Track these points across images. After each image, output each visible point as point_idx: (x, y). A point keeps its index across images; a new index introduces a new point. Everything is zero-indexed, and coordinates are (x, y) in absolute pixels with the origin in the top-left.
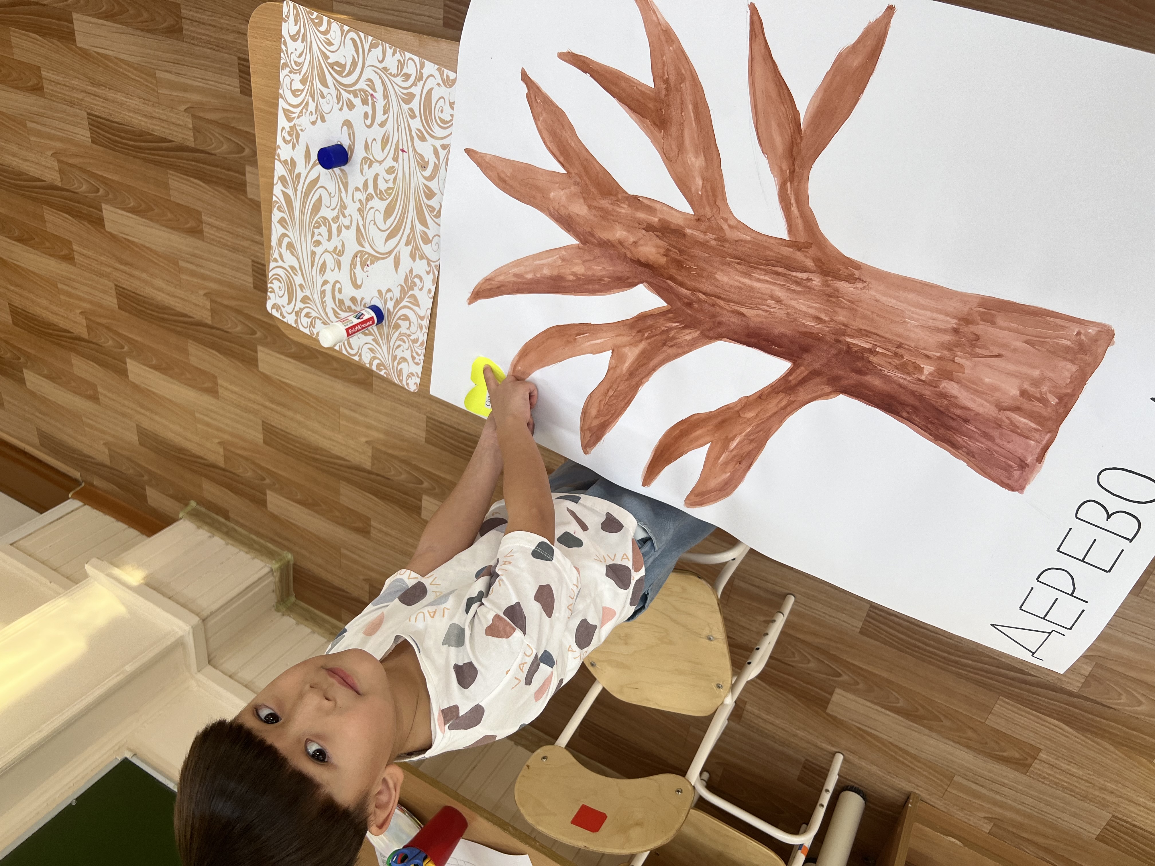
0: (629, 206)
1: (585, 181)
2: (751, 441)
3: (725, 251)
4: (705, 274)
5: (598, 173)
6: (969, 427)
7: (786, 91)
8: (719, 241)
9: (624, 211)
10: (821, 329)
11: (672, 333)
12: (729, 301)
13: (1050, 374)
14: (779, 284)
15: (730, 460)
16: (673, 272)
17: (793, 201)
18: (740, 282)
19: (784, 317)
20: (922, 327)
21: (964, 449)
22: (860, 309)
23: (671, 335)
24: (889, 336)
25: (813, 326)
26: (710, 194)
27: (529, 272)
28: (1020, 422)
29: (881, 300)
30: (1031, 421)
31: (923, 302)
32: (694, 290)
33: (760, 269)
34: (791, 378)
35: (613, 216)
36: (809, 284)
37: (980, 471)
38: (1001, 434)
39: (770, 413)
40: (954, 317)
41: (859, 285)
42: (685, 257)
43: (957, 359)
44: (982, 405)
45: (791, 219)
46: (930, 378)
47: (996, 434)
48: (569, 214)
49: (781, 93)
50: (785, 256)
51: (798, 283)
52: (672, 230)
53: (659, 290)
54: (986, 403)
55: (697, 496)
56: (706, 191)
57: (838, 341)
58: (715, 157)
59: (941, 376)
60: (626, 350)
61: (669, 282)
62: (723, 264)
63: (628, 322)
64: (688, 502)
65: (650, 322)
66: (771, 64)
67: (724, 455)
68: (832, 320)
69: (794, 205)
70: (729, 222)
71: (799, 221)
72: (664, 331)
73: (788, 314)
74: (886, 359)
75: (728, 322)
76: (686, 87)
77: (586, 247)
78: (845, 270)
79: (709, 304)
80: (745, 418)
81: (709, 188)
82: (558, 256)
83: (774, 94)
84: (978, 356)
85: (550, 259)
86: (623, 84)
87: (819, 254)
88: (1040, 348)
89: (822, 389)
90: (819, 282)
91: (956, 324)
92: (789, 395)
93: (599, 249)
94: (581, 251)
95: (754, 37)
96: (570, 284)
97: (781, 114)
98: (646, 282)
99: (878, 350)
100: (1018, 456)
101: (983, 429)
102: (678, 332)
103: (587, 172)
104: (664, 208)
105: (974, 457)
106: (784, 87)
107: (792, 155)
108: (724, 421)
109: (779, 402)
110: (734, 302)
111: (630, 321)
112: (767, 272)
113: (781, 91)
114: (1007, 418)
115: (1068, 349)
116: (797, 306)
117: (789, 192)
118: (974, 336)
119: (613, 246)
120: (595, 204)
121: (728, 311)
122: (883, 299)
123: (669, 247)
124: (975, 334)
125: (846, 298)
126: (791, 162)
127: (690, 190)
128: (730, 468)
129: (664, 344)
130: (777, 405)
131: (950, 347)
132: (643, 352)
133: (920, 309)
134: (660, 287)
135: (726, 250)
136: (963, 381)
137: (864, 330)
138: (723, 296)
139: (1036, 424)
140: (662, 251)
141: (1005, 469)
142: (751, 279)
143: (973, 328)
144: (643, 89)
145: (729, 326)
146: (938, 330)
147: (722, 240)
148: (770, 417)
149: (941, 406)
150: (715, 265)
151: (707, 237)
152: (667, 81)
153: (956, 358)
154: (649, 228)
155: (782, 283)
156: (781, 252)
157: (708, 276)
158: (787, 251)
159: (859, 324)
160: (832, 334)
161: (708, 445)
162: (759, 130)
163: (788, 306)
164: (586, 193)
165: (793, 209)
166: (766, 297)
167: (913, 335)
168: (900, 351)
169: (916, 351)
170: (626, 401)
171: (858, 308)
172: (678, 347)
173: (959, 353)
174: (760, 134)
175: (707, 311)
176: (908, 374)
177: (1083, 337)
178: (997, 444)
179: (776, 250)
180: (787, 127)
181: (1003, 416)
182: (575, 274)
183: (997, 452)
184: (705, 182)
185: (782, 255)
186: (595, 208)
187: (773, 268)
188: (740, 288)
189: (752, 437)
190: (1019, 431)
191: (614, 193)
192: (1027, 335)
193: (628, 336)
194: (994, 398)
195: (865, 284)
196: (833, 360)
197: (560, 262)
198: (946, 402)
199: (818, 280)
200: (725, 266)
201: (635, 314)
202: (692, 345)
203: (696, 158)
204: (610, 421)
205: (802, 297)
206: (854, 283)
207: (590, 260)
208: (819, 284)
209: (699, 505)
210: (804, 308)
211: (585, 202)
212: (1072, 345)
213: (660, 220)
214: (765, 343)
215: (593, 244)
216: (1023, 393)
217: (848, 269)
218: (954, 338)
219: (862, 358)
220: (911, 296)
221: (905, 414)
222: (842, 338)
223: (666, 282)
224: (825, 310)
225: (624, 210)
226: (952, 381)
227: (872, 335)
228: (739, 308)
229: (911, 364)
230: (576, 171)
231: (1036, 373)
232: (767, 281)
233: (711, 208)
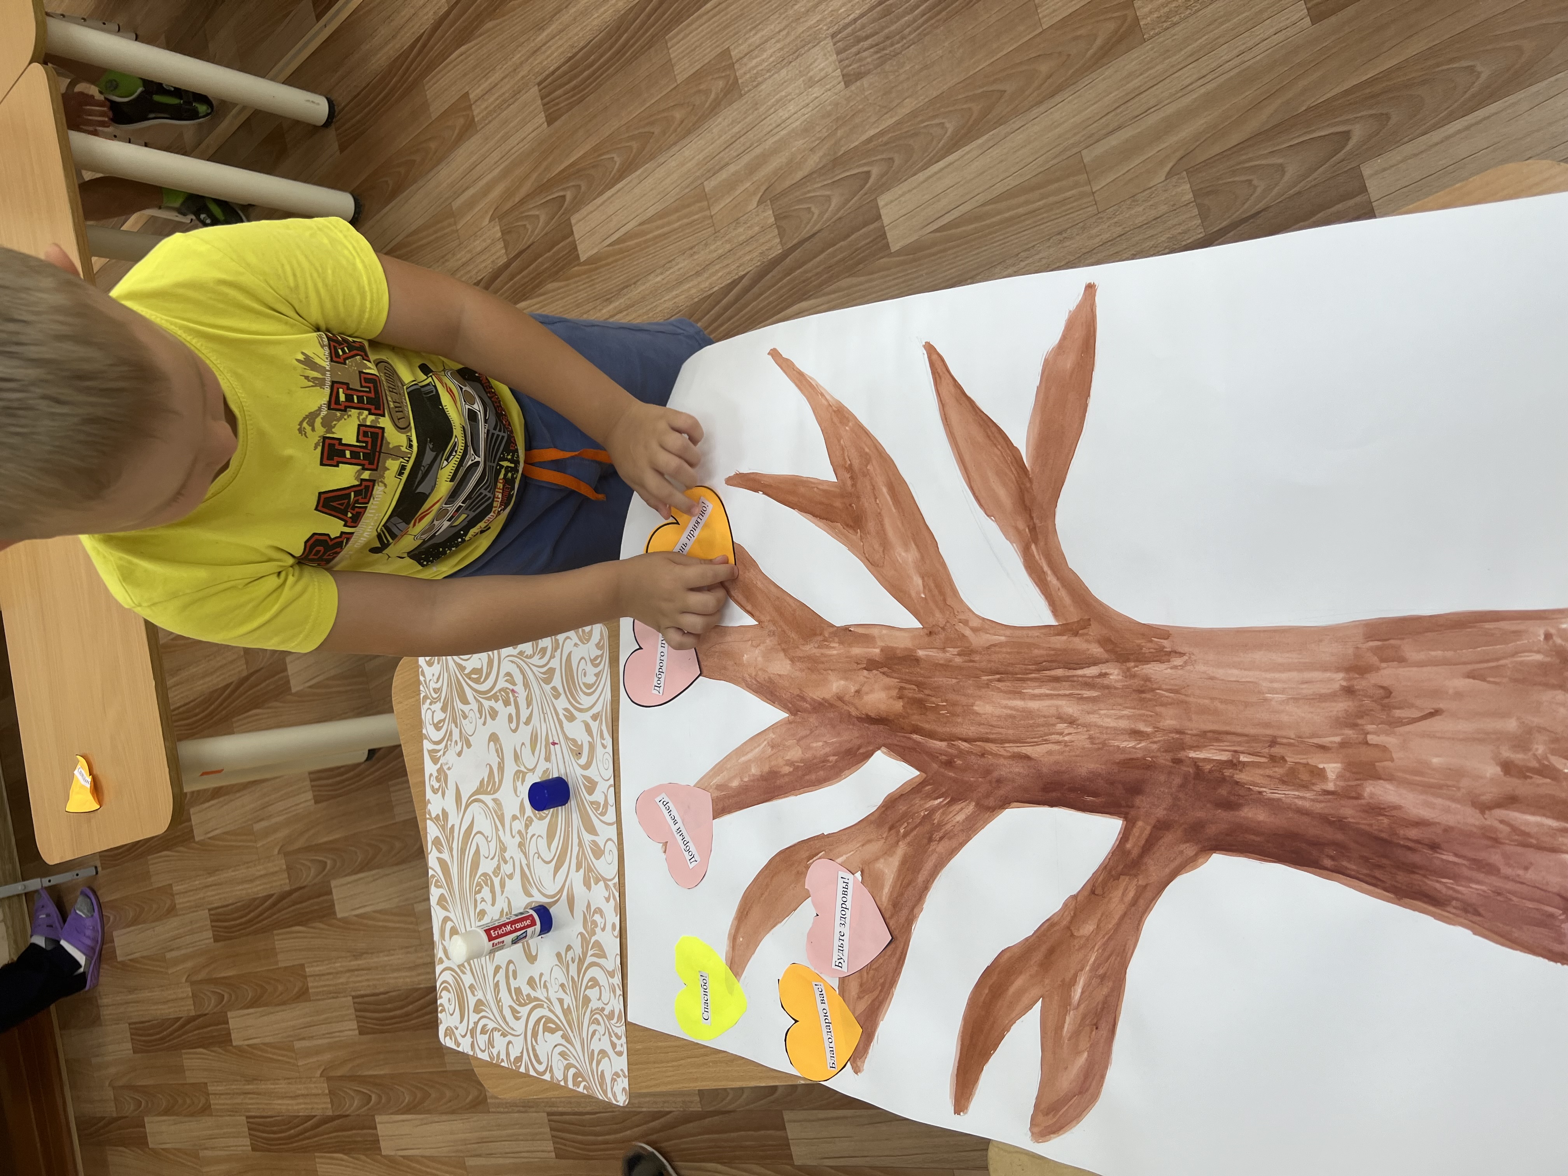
0: (841, 643)
1: (781, 627)
2: (1103, 978)
3: (977, 668)
4: (959, 710)
5: (794, 611)
6: (1444, 857)
7: (994, 429)
8: (964, 655)
9: (835, 652)
10: (1144, 749)
11: (937, 816)
12: (1003, 741)
13: (1536, 721)
14: (1065, 695)
15: (1080, 1025)
16: (916, 719)
17: (1046, 568)
18: (1011, 708)
19: (1088, 745)
20: (1296, 700)
21: (1454, 903)
22: (1191, 699)
23: (936, 821)
24: (1252, 731)
25: (1133, 747)
26: (936, 592)
27: (735, 777)
28: (1528, 823)
29: (1218, 676)
30: (1544, 815)
31: (1280, 660)
32: (950, 738)
33: (1032, 679)
34: (1128, 846)
35: (823, 663)
36: (1106, 682)
37: (1502, 940)
38: (1506, 857)
39: (1117, 917)
40: (1338, 670)
41: (1178, 661)
42: (927, 692)
43: (1372, 739)
44: (1447, 810)
45: (1051, 595)
46: (1342, 784)
47: (1495, 858)
48: (770, 678)
49: (990, 433)
50: (1060, 650)
51: (1089, 684)
52: (899, 658)
53: (904, 753)
54: (1454, 805)
55: (1047, 1114)
56: (930, 590)
57: (1178, 761)
58: (929, 542)
59: (1358, 777)
60: (880, 865)
61: (915, 736)
62: (979, 687)
63: (872, 818)
64: (1036, 1130)
65: (902, 808)
66: (967, 403)
67: (1068, 1019)
68: (1157, 729)
69: (1049, 572)
70: (971, 624)
71: (1063, 593)
72: (924, 817)
73: (1091, 738)
74: (1261, 771)
75: (1010, 775)
76: (874, 468)
77: (798, 719)
78: (1149, 645)
79: (976, 755)
80: (1081, 937)
81: (932, 585)
82: (766, 742)
83: (980, 438)
84: (1401, 722)
85: (757, 750)
86: (802, 490)
87: (1105, 632)
88: (1497, 680)
89: (1182, 852)
90: (1118, 675)
91: (1344, 679)
92: (1136, 876)
93: (815, 716)
94: (793, 725)
95: (938, 379)
96: (787, 779)
97: (996, 459)
98: (884, 745)
99: (1243, 758)
100: (1555, 890)
101: (1471, 854)
102: (943, 813)
103: (781, 614)
104: (884, 632)
105: (1479, 915)
106: (990, 424)
107: (1026, 506)
108: (1051, 951)
109: (1123, 894)
110: (1010, 742)
111: (876, 815)
112: (1042, 681)
113: (988, 430)
114: (1502, 822)
115: (1543, 667)
116: (1100, 722)
117: (1037, 557)
118: (1381, 691)
119: (831, 705)
120: (799, 653)
121: (1005, 758)
122: (1220, 673)
123: (903, 685)
124: (1382, 687)
125: (1164, 687)
126: (1028, 516)
127: (910, 596)
128: (1084, 1044)
129: (930, 840)
130: (1122, 900)
131: (1350, 721)
132: (904, 862)
133: (1280, 672)
134: (904, 748)
135: (977, 665)
136: (1400, 774)
137: (1210, 731)
138: (991, 736)
139: (1557, 818)
140: (894, 693)
141: (1540, 924)
142: (1024, 699)
143: (1374, 678)
144: (825, 487)
145: (1013, 781)
146: (1322, 698)
147: (968, 652)
148: (1119, 924)
149: (1381, 831)
150: (970, 692)
151: (948, 654)
152: (850, 469)
153: (1369, 737)
154: (871, 665)
155: (1068, 692)
156: (1052, 646)
157: (964, 711)
158: (1060, 642)
159: (1198, 724)
160: (1166, 751)
161: (1039, 1004)
162: (975, 488)
163: (1087, 726)
164: (786, 642)
165: (1049, 579)
166: (1053, 720)
167: (1285, 718)
168: (1277, 750)
169: (1300, 744)
170: (898, 955)
171: (1187, 699)
172: (950, 839)
173: (1370, 727)
174: (977, 493)
175: (976, 767)
176: (1305, 787)
177: (1559, 641)
178: (1507, 878)
179: (1044, 645)
180: (1008, 471)
181: (1494, 819)
182: (790, 763)
183: (1514, 893)
184: (926, 579)
185: (1054, 649)
186: (800, 659)
187: (1048, 673)
188: (1013, 717)
189: (1101, 971)
190: (1534, 841)
191: (818, 632)
192: (1465, 663)
193: (878, 840)
194: (1463, 791)
195: (1185, 658)
196: (1181, 795)
197: (769, 751)
198: (1386, 821)
199: (1116, 672)
200: (983, 690)
201: (878, 800)
202: (971, 828)
203: (906, 551)
204: (881, 998)
205: (1102, 705)
206: (1169, 661)
207: (806, 736)
208: (1120, 677)
209: (1054, 1133)
210: (1111, 723)
211: (786, 655)
212: (1548, 659)
213: (882, 650)
214: (1073, 795)
215: (805, 711)
216: (1508, 767)
217: (1151, 641)
218: (1350, 703)
219: (1223, 780)
220: (1259, 656)
221: (1328, 862)
222: (1182, 755)
223: (910, 738)
224: (1141, 715)
225: (835, 650)
226: (1380, 779)
227: (1224, 737)
228: (1019, 750)
229: (1301, 769)
230: (768, 618)
231: (1511, 725)
232: (1047, 695)
233: (942, 611)
